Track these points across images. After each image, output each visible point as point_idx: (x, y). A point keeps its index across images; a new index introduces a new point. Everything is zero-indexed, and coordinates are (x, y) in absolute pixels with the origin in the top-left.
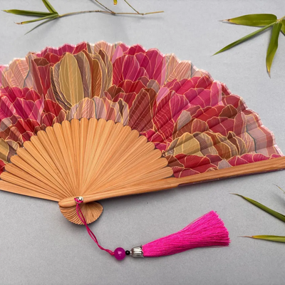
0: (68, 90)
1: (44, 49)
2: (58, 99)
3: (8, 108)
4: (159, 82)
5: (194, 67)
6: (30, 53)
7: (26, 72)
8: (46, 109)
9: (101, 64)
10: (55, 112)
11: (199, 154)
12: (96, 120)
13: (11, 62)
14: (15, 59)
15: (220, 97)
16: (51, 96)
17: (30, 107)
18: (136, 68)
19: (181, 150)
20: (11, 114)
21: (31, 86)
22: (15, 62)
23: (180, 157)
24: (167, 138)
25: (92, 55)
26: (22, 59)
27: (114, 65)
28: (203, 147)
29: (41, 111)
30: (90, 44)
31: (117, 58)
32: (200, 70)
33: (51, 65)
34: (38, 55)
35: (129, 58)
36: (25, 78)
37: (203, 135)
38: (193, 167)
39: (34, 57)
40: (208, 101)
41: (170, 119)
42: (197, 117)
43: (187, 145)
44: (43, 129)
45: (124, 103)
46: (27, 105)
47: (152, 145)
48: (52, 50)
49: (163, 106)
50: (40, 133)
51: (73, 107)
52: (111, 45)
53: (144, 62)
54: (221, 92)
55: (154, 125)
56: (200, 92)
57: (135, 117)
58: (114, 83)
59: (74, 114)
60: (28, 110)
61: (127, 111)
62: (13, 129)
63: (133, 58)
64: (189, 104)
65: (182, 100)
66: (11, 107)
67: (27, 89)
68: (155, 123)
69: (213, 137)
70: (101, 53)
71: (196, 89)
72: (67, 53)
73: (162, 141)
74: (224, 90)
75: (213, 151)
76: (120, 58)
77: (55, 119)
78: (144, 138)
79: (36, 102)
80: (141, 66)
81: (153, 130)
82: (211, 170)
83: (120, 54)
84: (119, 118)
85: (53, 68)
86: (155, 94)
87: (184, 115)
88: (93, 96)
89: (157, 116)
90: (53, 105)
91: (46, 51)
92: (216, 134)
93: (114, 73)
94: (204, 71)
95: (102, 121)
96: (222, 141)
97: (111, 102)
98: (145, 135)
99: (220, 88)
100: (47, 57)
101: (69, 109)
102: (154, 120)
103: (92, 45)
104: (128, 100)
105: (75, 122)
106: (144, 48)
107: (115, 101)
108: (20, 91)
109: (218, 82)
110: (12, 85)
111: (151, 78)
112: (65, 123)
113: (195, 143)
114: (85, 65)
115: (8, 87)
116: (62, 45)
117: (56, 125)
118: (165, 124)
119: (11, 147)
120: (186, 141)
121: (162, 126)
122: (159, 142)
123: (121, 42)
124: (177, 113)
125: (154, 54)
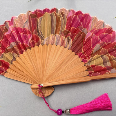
0: (44, 30)
1: (35, 10)
3: (14, 37)
4: (88, 29)
5: (105, 23)
6: (28, 11)
7: (26, 20)
8: (33, 39)
9: (62, 19)
10: (37, 40)
11: (102, 65)
12: (55, 45)
13: (19, 15)
14: (21, 13)
16: (36, 33)
18: (78, 22)
19: (94, 63)
20: (16, 40)
21: (27, 27)
22: (21, 15)
23: (93, 66)
24: (88, 56)
25: (58, 14)
26: (25, 14)
27: (67, 20)
28: (105, 62)
30: (58, 9)
31: (70, 16)
32: (108, 25)
33: (37, 18)
34: (32, 12)
35: (75, 17)
36: (24, 23)
37: (106, 57)
39: (30, 13)
40: (109, 40)
41: (91, 48)
42: (103, 47)
43: (97, 61)
44: (30, 48)
45: (70, 38)
47: (80, 59)
48: (39, 11)
49: (88, 41)
50: (28, 50)
51: (45, 38)
52: (68, 10)
53: (82, 20)
55: (83, 50)
56: (106, 36)
57: (74, 46)
58: (66, 28)
59: (45, 42)
60: (24, 39)
61: (71, 42)
63: (77, 17)
64: (101, 41)
65: (97, 38)
66: (16, 37)
67: (25, 29)
69: (110, 58)
70: (62, 13)
71: (104, 34)
72: (46, 13)
73: (86, 58)
75: (109, 64)
76: (71, 17)
77: (36, 44)
78: (77, 56)
79: (28, 35)
80: (80, 21)
81: (82, 52)
82: (107, 74)
83: (71, 14)
84: (67, 46)
85: (39, 19)
86: (85, 35)
87: (98, 46)
88: (56, 34)
89: (85, 46)
90: (36, 37)
92: (111, 56)
94: (109, 25)
95: (58, 46)
96: (114, 60)
97: (64, 38)
98: (78, 54)
100: (36, 13)
101: (43, 39)
102: (83, 48)
103: (59, 9)
104: (72, 37)
105: (45, 46)
106: (83, 13)
107: (66, 37)
108: (21, 29)
109: (115, 31)
110: (18, 26)
111: (84, 27)
112: (41, 46)
113: (101, 60)
114: (54, 18)
115: (16, 27)
116: (44, 9)
117: (36, 47)
118: (88, 50)
120: (97, 58)
121: (86, 51)
122: (84, 59)
123: (72, 9)
124: (94, 45)
125: (87, 16)
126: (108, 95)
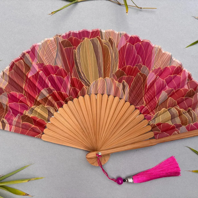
2: (80, 78)
4: (150, 69)
5: (173, 58)
6: (57, 35)
7: (55, 52)
8: (73, 84)
9: (111, 50)
10: (78, 88)
11: (170, 123)
13: (43, 41)
14: (46, 39)
15: (187, 82)
16: (75, 75)
17: (61, 81)
18: (135, 55)
19: (159, 120)
21: (60, 65)
22: (46, 42)
23: (159, 125)
24: (152, 111)
25: (103, 41)
27: (119, 52)
28: (173, 117)
29: (69, 86)
30: (102, 31)
31: (122, 46)
32: (177, 61)
33: (74, 48)
34: (63, 37)
35: (129, 46)
36: (55, 57)
37: (174, 110)
38: (166, 131)
39: (61, 39)
40: (179, 85)
41: (154, 97)
42: (170, 96)
43: (163, 116)
45: (125, 83)
46: (59, 80)
47: (142, 116)
48: (74, 34)
49: (151, 87)
52: (117, 33)
54: (187, 78)
55: (145, 102)
56: (174, 77)
57: (133, 95)
58: (120, 67)
59: (92, 90)
61: (127, 90)
62: (50, 98)
63: (132, 47)
64: (167, 86)
65: (163, 83)
66: (47, 81)
67: (58, 68)
68: (145, 100)
69: (179, 112)
70: (110, 40)
71: (172, 76)
72: (86, 38)
73: (149, 113)
74: (190, 77)
75: (178, 121)
77: (79, 93)
78: (138, 111)
80: (137, 54)
81: (144, 105)
83: (123, 42)
84: (122, 96)
85: (76, 51)
86: (146, 77)
87: (164, 94)
88: (105, 77)
89: (147, 95)
91: (69, 34)
92: (181, 110)
93: (120, 59)
94: (179, 62)
95: (111, 97)
96: (184, 114)
97: (117, 82)
98: (138, 109)
99: (187, 75)
100: (71, 40)
101: (89, 86)
102: (144, 98)
103: (103, 31)
104: (129, 82)
105: (93, 96)
106: (140, 39)
107: (120, 81)
108: (52, 67)
109: (186, 71)
110: (46, 63)
111: (144, 64)
113: (168, 115)
114: (99, 50)
115: (43, 64)
116: (81, 30)
118: (151, 101)
119: (49, 112)
120: (163, 113)
121: (149, 102)
123: (125, 33)
124: (159, 92)
125: (147, 45)
126: (175, 158)
